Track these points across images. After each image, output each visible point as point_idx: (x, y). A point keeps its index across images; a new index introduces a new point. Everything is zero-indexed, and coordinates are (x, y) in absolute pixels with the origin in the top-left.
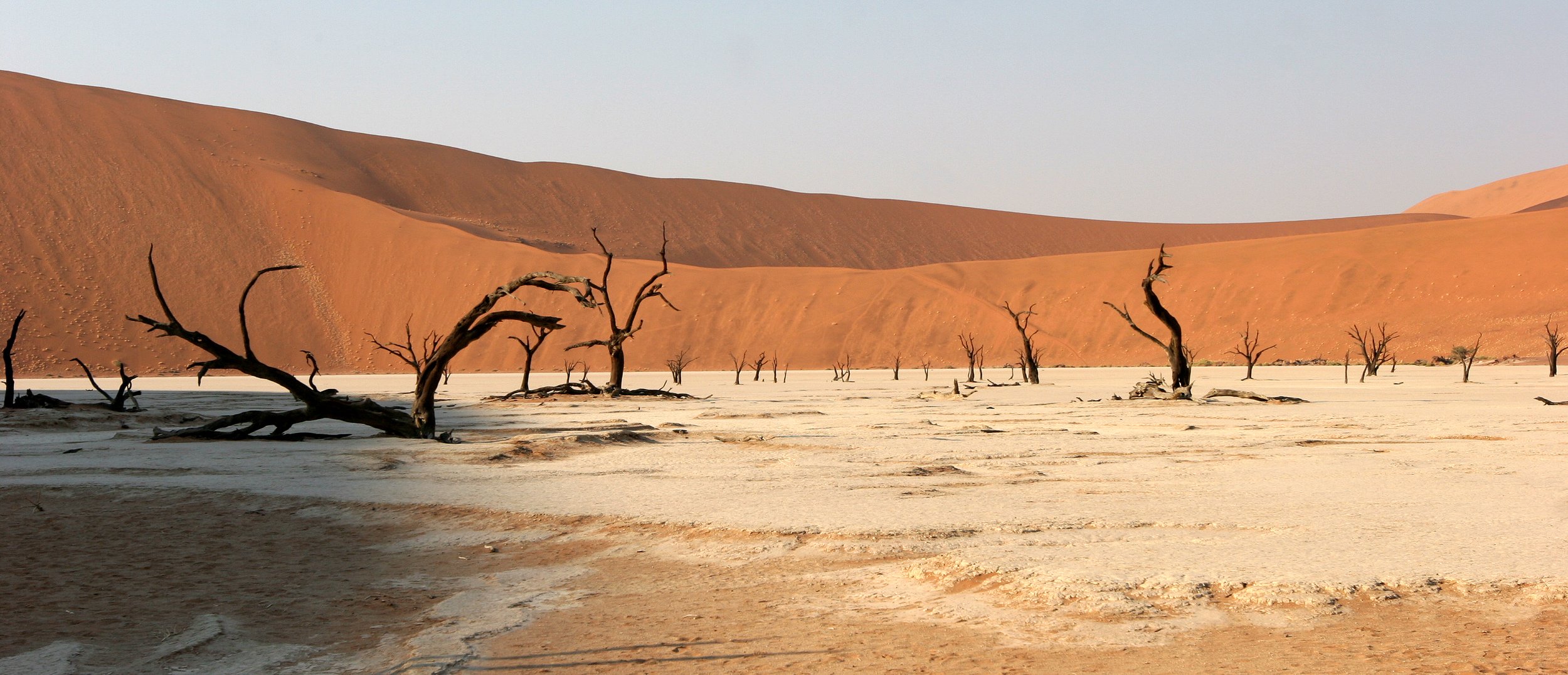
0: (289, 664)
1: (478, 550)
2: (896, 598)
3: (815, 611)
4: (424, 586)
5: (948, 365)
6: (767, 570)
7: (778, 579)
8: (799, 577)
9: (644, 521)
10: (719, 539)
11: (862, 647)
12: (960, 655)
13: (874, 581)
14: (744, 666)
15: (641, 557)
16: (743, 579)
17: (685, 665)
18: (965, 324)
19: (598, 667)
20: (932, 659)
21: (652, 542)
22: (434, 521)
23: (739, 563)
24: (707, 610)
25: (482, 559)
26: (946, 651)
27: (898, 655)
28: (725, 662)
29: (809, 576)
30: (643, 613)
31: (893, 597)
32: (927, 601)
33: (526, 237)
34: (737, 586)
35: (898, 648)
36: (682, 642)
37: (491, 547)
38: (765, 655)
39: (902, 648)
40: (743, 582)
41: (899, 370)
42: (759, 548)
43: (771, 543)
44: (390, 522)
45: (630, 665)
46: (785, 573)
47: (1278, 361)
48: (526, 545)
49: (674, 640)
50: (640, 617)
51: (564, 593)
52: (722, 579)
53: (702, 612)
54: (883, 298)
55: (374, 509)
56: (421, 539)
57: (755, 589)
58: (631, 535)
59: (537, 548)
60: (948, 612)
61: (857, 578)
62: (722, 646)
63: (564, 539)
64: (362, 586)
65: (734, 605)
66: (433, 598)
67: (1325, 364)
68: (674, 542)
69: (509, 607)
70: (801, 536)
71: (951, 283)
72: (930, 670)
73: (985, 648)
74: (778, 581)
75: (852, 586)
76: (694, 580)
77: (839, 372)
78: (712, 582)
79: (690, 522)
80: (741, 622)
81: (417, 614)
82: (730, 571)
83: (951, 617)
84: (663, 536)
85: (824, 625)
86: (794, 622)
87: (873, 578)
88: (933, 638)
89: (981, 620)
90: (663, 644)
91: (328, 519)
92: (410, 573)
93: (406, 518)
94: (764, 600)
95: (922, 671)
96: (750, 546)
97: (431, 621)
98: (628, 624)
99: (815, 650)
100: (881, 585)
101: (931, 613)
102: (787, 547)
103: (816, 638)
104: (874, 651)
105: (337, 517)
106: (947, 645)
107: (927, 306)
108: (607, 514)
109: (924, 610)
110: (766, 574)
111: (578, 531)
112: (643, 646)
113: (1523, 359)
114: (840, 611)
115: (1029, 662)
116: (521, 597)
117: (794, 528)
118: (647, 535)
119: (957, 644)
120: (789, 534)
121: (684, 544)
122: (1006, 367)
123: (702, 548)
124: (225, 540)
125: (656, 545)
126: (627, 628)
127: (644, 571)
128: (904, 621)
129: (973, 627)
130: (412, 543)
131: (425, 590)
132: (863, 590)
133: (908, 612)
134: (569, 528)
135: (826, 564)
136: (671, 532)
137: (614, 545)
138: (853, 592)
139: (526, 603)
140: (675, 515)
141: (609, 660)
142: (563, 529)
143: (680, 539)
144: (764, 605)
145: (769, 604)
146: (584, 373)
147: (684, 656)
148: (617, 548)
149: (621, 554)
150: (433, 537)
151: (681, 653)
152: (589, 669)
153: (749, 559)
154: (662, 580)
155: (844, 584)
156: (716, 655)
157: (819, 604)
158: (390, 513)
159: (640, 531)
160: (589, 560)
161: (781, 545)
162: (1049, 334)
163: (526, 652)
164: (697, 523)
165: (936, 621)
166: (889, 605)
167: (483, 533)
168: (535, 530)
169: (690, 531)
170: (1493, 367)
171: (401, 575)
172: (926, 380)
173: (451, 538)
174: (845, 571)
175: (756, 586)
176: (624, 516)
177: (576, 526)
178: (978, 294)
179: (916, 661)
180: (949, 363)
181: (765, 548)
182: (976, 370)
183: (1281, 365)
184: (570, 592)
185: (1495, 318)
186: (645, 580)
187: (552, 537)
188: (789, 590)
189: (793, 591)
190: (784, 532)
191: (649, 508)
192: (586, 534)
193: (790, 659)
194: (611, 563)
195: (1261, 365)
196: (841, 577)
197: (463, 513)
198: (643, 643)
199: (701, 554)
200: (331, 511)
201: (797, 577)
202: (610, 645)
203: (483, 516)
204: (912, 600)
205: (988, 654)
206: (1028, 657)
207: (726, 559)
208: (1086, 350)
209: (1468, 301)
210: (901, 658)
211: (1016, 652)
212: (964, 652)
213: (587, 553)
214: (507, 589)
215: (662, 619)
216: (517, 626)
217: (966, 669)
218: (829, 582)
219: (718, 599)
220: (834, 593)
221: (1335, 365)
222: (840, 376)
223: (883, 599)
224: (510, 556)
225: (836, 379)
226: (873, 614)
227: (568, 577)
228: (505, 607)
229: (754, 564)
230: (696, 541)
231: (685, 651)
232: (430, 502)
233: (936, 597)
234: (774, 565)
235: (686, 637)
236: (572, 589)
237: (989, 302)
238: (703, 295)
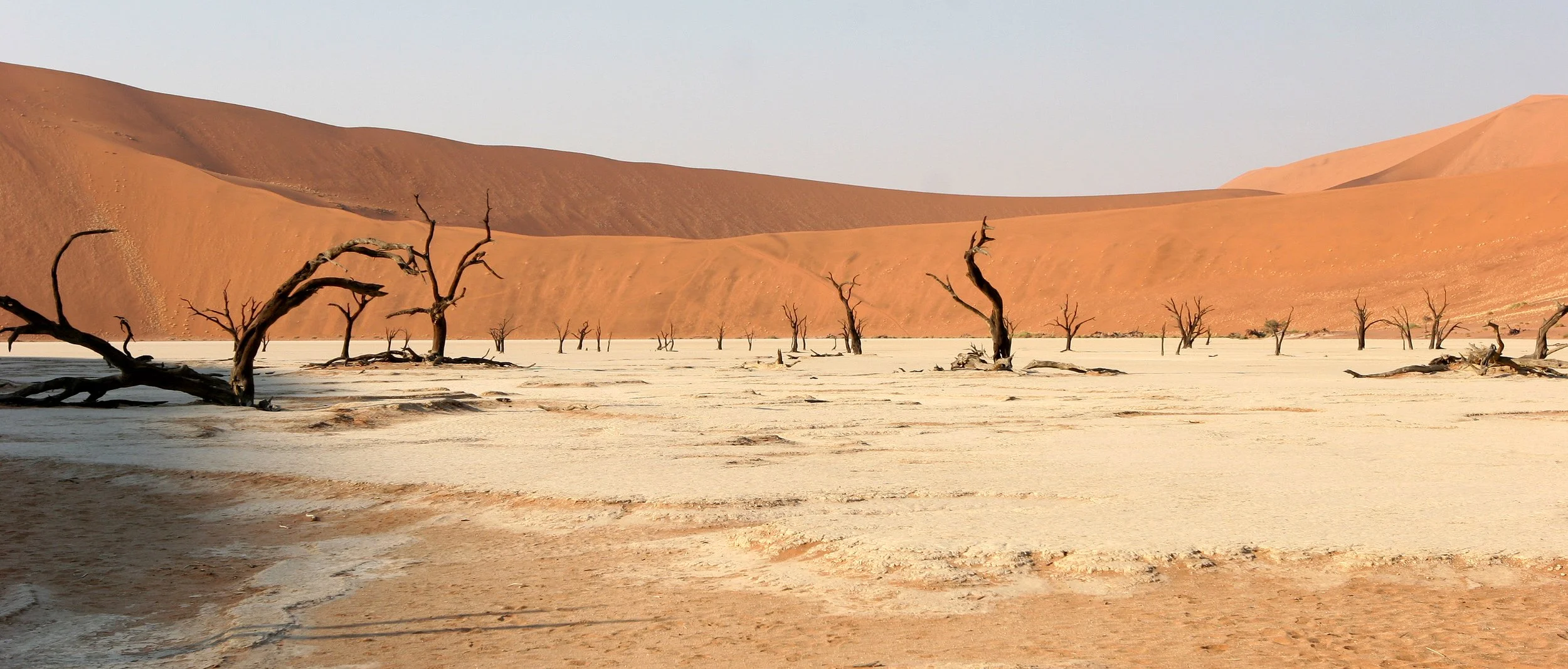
0: (106, 634)
1: (299, 518)
2: (722, 567)
3: (641, 579)
4: (243, 555)
5: (772, 335)
6: (593, 538)
7: (603, 547)
8: (625, 546)
9: (469, 489)
10: (544, 508)
11: (688, 615)
12: (786, 623)
13: (699, 550)
14: (570, 634)
15: (465, 526)
16: (568, 548)
17: (511, 634)
18: (789, 295)
19: (422, 635)
20: (758, 627)
21: (477, 511)
22: (254, 489)
23: (565, 532)
24: (532, 578)
25: (305, 528)
26: (771, 619)
27: (724, 623)
28: (550, 631)
29: (634, 545)
30: (467, 582)
31: (718, 566)
32: (752, 570)
33: (347, 203)
34: (562, 555)
35: (724, 616)
36: (507, 611)
37: (312, 516)
38: (591, 623)
39: (728, 616)
40: (568, 551)
41: (723, 340)
42: (584, 517)
43: (596, 512)
44: (208, 490)
45: (454, 634)
46: (610, 542)
47: (1097, 333)
48: (348, 513)
49: (500, 608)
50: (465, 586)
51: (388, 562)
52: (547, 548)
53: (527, 581)
54: (707, 268)
55: (192, 477)
56: (241, 508)
57: (580, 558)
58: (455, 503)
59: (360, 516)
60: (773, 581)
61: (682, 547)
62: (547, 614)
63: (387, 508)
64: (181, 555)
65: (560, 574)
66: (254, 567)
67: (1141, 337)
68: (498, 511)
69: (331, 576)
70: (626, 505)
71: (775, 253)
72: (756, 638)
73: (810, 616)
74: (603, 550)
75: (678, 555)
76: (518, 549)
77: (663, 341)
78: (537, 551)
79: (515, 490)
80: (566, 590)
81: (237, 583)
82: (555, 539)
83: (777, 585)
84: (487, 505)
85: (650, 593)
86: (620, 590)
87: (698, 547)
88: (758, 606)
89: (806, 588)
90: (488, 613)
91: (144, 488)
92: (231, 542)
93: (226, 486)
94: (590, 568)
95: (748, 639)
96: (575, 515)
97: (252, 591)
98: (452, 593)
99: (641, 618)
100: (707, 554)
101: (757, 582)
102: (613, 516)
103: (642, 606)
104: (700, 619)
105: (155, 486)
106: (772, 613)
107: (750, 277)
108: (431, 483)
109: (750, 579)
110: (591, 543)
111: (402, 500)
112: (469, 615)
113: (1333, 332)
114: (666, 579)
115: (854, 630)
116: (343, 566)
117: (620, 497)
118: (471, 503)
119: (782, 612)
120: (615, 503)
121: (509, 513)
122: (829, 337)
123: (527, 516)
124: (37, 509)
125: (480, 513)
126: (452, 596)
127: (468, 539)
128: (730, 589)
129: (798, 595)
130: (231, 512)
131: (245, 559)
132: (688, 559)
133: (735, 580)
134: (392, 496)
135: (652, 533)
136: (495, 501)
137: (438, 514)
138: (679, 560)
139: (348, 572)
140: (500, 484)
141: (434, 629)
142: (386, 497)
143: (505, 507)
144: (589, 574)
145: (594, 573)
146: (405, 341)
147: (510, 625)
148: (440, 516)
149: (445, 523)
150: (253, 505)
151: (507, 622)
152: (413, 638)
153: (574, 527)
154: (487, 549)
155: (670, 553)
156: (542, 623)
157: (645, 573)
158: (209, 482)
159: (464, 500)
160: (413, 529)
161: (606, 513)
162: (872, 305)
163: (349, 621)
164: (521, 491)
165: (761, 589)
166: (714, 573)
167: (304, 501)
168: (357, 499)
169: (515, 500)
170: (1303, 340)
171: (221, 544)
172: (750, 350)
173: (273, 506)
174: (671, 539)
175: (582, 555)
176: (448, 485)
177: (399, 494)
178: (801, 265)
179: (742, 629)
180: (772, 333)
181: (591, 517)
182: (800, 341)
183: (1099, 337)
184: (394, 561)
185: (1306, 293)
186: (469, 549)
187: (374, 506)
188: (614, 559)
189: (618, 560)
190: (610, 500)
191: (473, 477)
192: (410, 502)
193: (616, 628)
194: (434, 533)
195: (1080, 337)
196: (667, 546)
197: (284, 482)
198: (468, 612)
199: (527, 522)
200: (147, 479)
201: (624, 545)
202: (435, 614)
203: (304, 484)
204: (738, 569)
205: (814, 623)
206: (852, 625)
207: (551, 528)
208: (908, 321)
209: (1281, 276)
210: (727, 626)
211: (841, 620)
212: (790, 619)
213: (410, 522)
214: (329, 557)
215: (487, 588)
216: (340, 595)
217: (791, 637)
218: (655, 551)
219: (543, 567)
220: (659, 561)
221: (1151, 337)
222: (663, 345)
223: (708, 567)
224: (332, 525)
225: (660, 348)
226: (698, 582)
227: (392, 546)
228: (327, 575)
229: (579, 533)
230: (521, 509)
231: (511, 619)
232: (249, 471)
233: (762, 566)
234: (599, 533)
235: (512, 606)
236: (396, 558)
237: (813, 272)
238: (526, 263)
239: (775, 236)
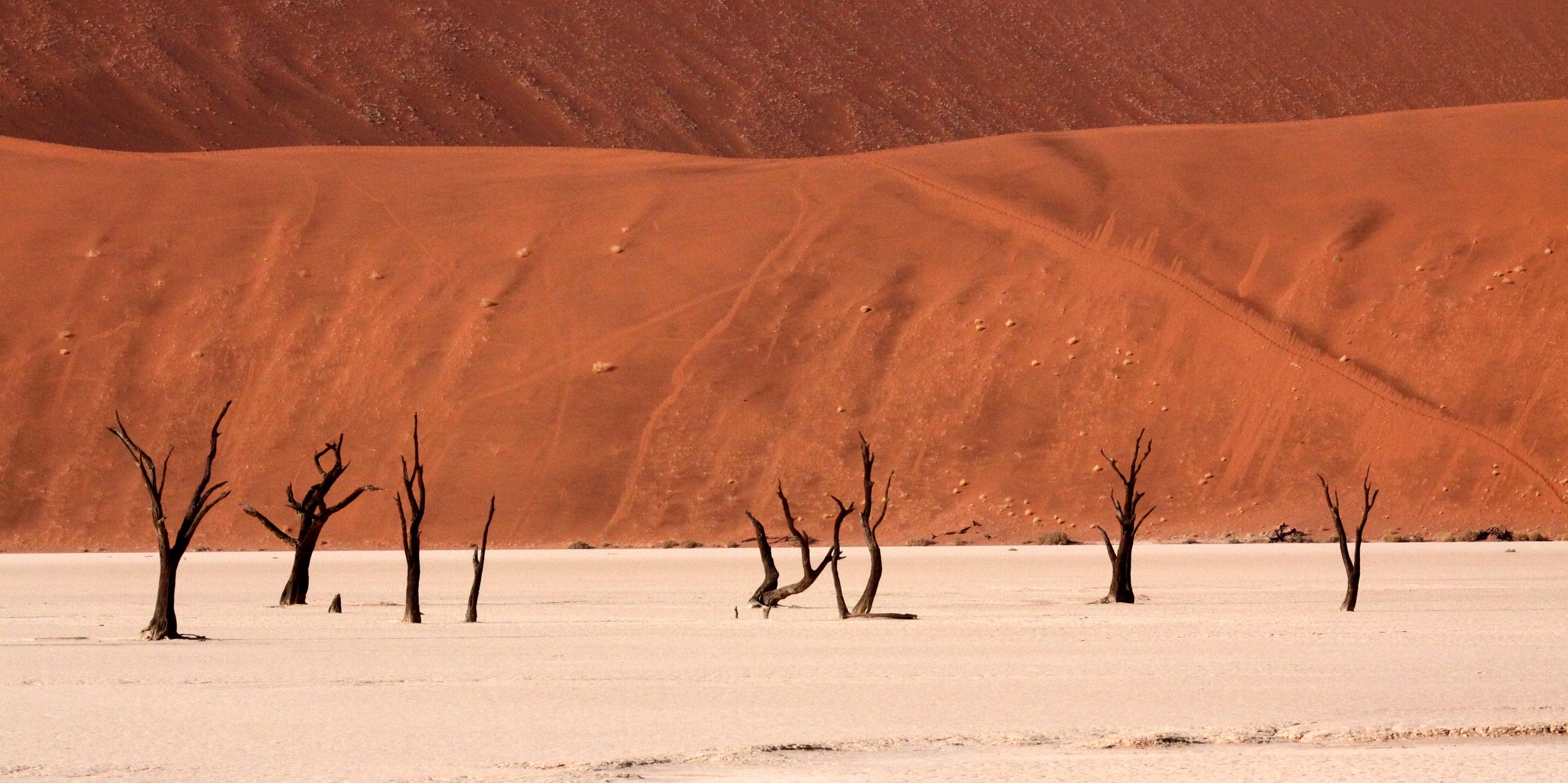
5: (1053, 531)
18: (1118, 370)
54: (792, 269)
71: (1058, 211)
77: (787, 557)
107: (964, 300)
122: (1280, 538)
162: (1445, 412)
172: (1351, 603)
178: (1164, 254)
180: (1055, 522)
237: (1209, 284)
238: (90, 254)
239: (1049, 143)
